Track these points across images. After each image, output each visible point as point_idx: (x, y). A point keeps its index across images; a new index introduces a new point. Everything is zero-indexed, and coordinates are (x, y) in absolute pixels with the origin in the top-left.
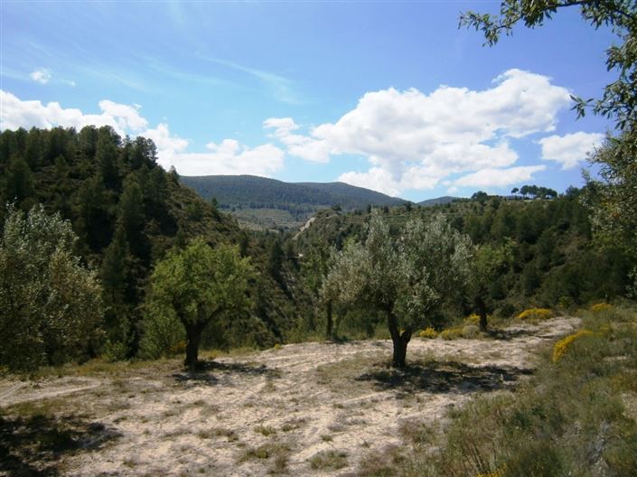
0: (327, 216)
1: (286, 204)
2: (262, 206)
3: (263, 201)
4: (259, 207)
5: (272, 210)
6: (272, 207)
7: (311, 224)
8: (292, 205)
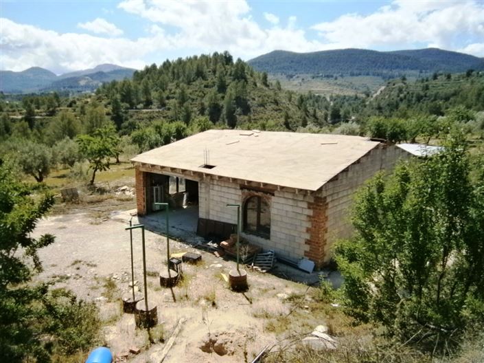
0: (394, 85)
1: (379, 71)
2: (360, 74)
3: (361, 70)
4: (357, 75)
5: (368, 77)
6: (368, 74)
7: (381, 92)
8: (385, 72)
